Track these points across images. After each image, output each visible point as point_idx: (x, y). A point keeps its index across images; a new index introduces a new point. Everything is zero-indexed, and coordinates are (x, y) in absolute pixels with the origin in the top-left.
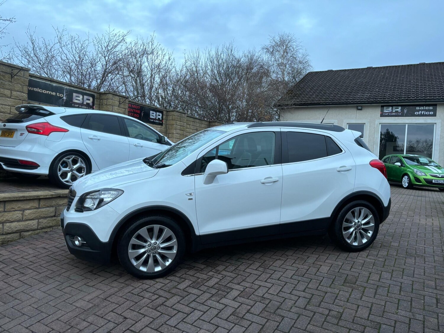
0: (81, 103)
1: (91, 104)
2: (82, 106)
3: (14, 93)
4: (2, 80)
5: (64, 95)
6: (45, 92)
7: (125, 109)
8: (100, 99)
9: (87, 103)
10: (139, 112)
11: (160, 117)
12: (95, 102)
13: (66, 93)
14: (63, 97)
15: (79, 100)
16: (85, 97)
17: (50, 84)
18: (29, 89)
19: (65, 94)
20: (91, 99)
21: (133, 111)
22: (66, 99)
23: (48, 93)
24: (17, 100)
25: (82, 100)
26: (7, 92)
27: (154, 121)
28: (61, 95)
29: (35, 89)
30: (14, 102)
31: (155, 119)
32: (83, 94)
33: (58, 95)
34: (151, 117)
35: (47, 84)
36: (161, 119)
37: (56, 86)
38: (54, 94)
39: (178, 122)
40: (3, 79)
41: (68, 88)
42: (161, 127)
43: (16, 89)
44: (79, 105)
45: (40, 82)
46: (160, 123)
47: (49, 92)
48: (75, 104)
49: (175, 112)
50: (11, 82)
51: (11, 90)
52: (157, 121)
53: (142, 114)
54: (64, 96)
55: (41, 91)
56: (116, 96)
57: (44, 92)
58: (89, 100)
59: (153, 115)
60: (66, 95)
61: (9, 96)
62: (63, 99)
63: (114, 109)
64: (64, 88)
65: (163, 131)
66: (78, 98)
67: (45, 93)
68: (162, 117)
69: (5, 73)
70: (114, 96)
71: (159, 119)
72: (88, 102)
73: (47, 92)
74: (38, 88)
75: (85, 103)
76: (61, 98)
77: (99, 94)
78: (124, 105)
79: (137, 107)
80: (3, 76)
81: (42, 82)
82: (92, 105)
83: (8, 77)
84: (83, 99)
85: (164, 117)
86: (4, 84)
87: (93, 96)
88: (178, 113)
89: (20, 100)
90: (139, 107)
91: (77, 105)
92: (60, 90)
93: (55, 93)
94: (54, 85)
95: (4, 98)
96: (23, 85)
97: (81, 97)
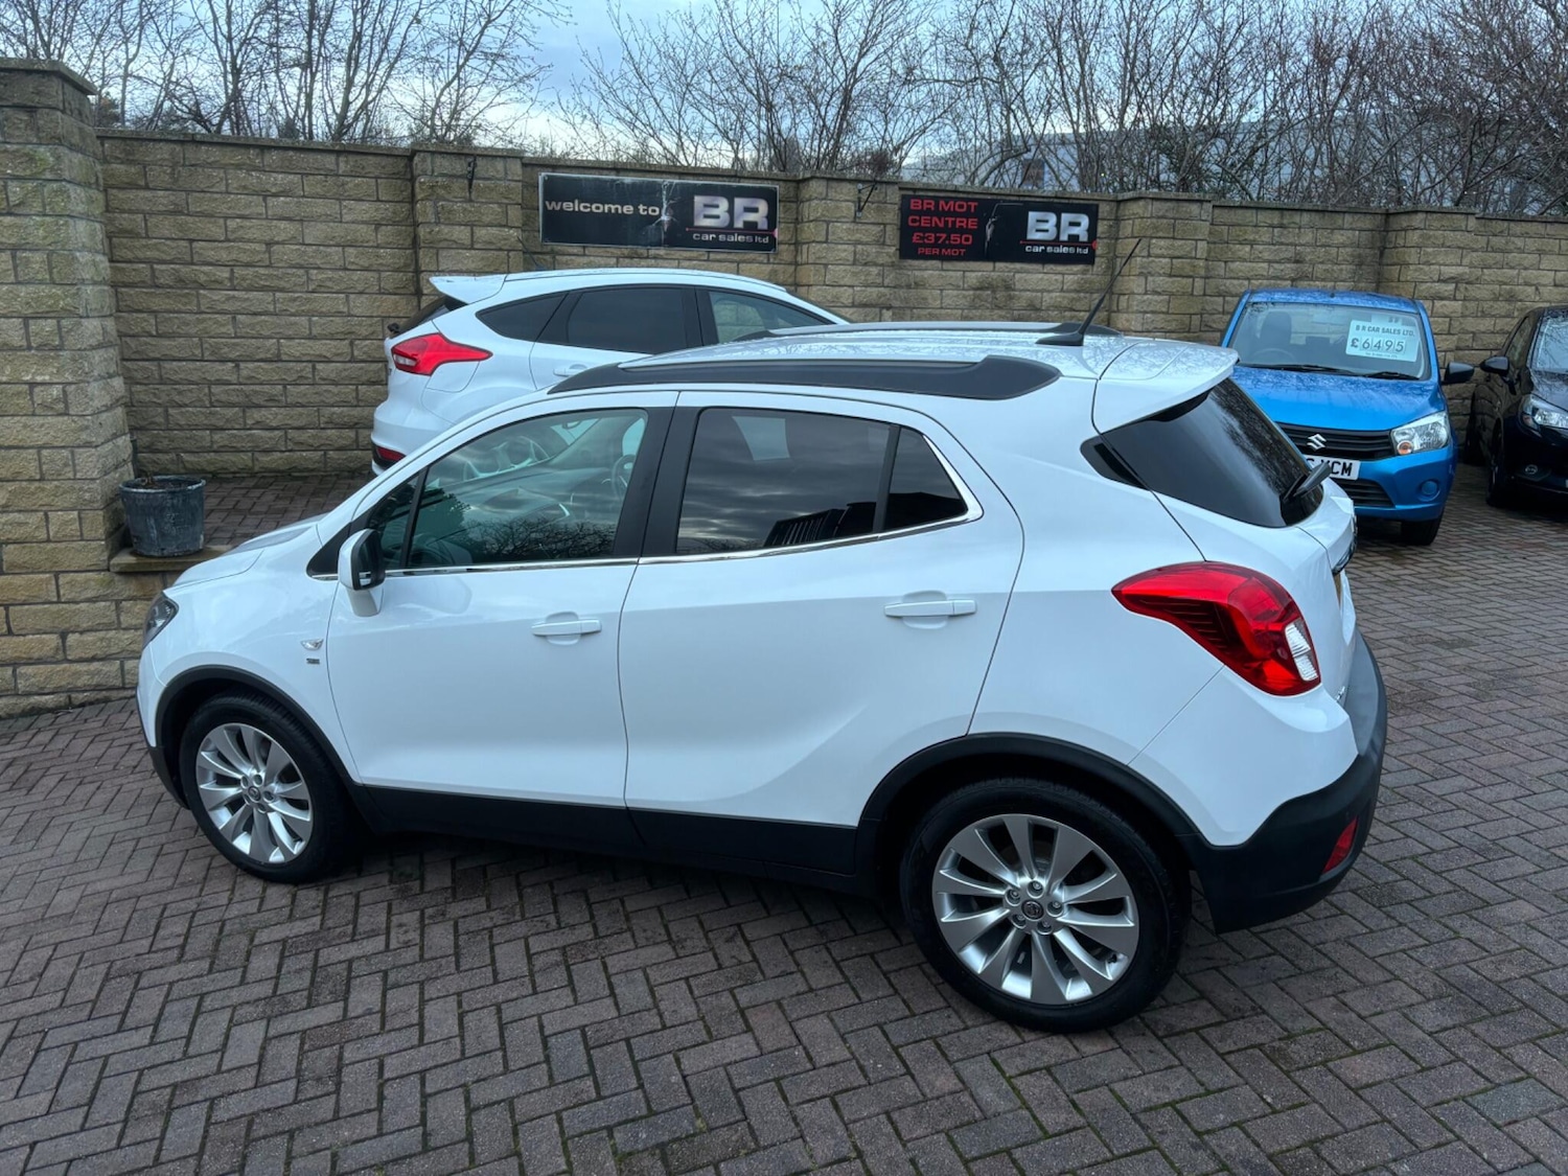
0: (726, 224)
1: (763, 225)
2: (727, 234)
3: (481, 233)
4: (445, 200)
5: (661, 208)
6: (598, 208)
7: (885, 225)
8: (797, 200)
9: (746, 223)
10: (972, 223)
11: (1081, 231)
12: (780, 214)
13: (668, 199)
14: (660, 215)
15: (717, 217)
16: (739, 203)
17: (614, 181)
18: (550, 208)
19: (665, 206)
20: (763, 206)
21: (946, 222)
22: (671, 222)
23: (610, 209)
24: (490, 254)
25: (727, 215)
26: (461, 234)
27: (1049, 249)
28: (654, 211)
29: (568, 206)
30: (483, 259)
31: (1056, 242)
32: (730, 194)
33: (641, 212)
34: (1033, 235)
35: (606, 181)
36: (1084, 238)
37: (634, 185)
38: (628, 209)
39: (1162, 243)
40: (447, 196)
41: (676, 181)
42: (1084, 272)
43: (486, 219)
44: (718, 234)
45: (580, 180)
46: (1080, 254)
47: (613, 207)
48: (701, 233)
49: (1141, 203)
50: (471, 201)
51: (472, 225)
52: (1065, 250)
53: (989, 232)
54: (663, 211)
55: (585, 207)
56: (844, 184)
57: (594, 210)
58: (755, 210)
59: (1041, 227)
60: (670, 206)
61: (467, 242)
62: (661, 223)
63: (834, 233)
64: (660, 185)
65: (1097, 286)
66: (715, 212)
67: (600, 211)
68: (1092, 230)
69: (451, 176)
70: (834, 184)
71: (1073, 239)
72: (751, 217)
73: (606, 207)
74: (576, 202)
75: (739, 224)
76: (651, 219)
77: (794, 184)
78: (878, 210)
79: (961, 207)
80: (445, 187)
81: (586, 179)
82: (765, 227)
83: (459, 186)
84: (731, 211)
85: (1102, 227)
86: (450, 212)
87: (770, 197)
88: (1157, 204)
89: (500, 249)
90: (973, 204)
91: (709, 233)
92: (649, 194)
93: (632, 208)
94: (628, 179)
95: (453, 252)
96: (507, 205)
97: (724, 204)
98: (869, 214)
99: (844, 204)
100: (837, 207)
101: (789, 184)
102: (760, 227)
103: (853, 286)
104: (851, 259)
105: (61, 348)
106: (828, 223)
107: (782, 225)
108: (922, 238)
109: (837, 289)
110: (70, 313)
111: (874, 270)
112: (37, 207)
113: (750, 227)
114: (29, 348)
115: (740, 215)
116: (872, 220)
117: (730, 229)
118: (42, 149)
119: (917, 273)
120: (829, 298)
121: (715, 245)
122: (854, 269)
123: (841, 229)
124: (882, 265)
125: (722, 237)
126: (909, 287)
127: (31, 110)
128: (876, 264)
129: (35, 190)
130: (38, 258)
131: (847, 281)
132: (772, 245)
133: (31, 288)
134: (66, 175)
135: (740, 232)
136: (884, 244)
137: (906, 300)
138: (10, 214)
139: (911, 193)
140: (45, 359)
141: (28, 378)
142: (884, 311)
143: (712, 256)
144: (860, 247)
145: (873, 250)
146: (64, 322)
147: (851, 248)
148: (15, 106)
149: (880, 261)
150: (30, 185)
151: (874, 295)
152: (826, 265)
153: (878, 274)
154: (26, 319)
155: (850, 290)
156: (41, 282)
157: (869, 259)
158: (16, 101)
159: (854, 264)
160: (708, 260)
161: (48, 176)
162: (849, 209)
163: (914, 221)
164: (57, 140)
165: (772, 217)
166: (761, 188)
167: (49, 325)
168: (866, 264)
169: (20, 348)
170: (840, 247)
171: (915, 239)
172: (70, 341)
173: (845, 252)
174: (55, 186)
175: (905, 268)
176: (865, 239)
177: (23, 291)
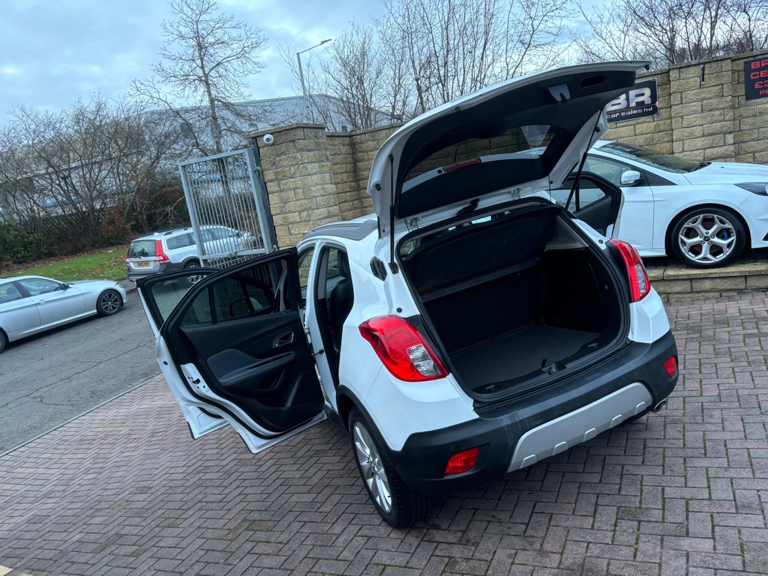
7: (722, 85)
9: (637, 103)
15: (620, 104)
25: (626, 102)
48: (611, 114)
56: (691, 68)
63: (686, 98)
72: (640, 99)
75: (633, 104)
82: (650, 102)
91: (615, 114)
98: (710, 80)
99: (692, 80)
100: (687, 82)
101: (664, 75)
102: (646, 103)
103: (702, 125)
104: (700, 109)
105: (309, 221)
106: (681, 93)
107: (661, 99)
108: (761, 85)
109: (691, 128)
110: (310, 209)
111: (717, 113)
112: (298, 174)
113: (640, 105)
114: (301, 222)
115: (633, 100)
116: (713, 84)
117: (628, 108)
118: (298, 154)
119: (760, 106)
120: (686, 134)
121: (620, 118)
122: (702, 115)
123: (690, 95)
124: (722, 109)
125: (623, 114)
126: (755, 116)
127: (293, 141)
128: (718, 109)
129: (298, 168)
130: (300, 191)
131: (698, 122)
132: (655, 110)
133: (300, 202)
134: (306, 161)
135: (634, 108)
136: (723, 96)
137: (753, 124)
138: (292, 178)
139: (752, 59)
140: (306, 225)
141: (302, 232)
142: (727, 135)
143: (618, 125)
144: (705, 102)
145: (715, 101)
146: (309, 212)
147: (699, 103)
148: (290, 141)
149: (721, 106)
150: (296, 167)
151: (718, 127)
152: (682, 117)
153: (721, 114)
154: (300, 212)
155: (701, 127)
156: (302, 199)
157: (713, 107)
158: (290, 139)
159: (702, 111)
160: (616, 127)
161: (300, 163)
162: (695, 81)
163: (754, 76)
164: (302, 150)
165: (654, 97)
166: (645, 82)
167: (305, 213)
168: (710, 110)
169: (299, 222)
170: (691, 104)
171: (757, 86)
172: (311, 218)
173: (696, 106)
174: (302, 166)
175: (751, 105)
176: (708, 96)
177: (298, 203)
